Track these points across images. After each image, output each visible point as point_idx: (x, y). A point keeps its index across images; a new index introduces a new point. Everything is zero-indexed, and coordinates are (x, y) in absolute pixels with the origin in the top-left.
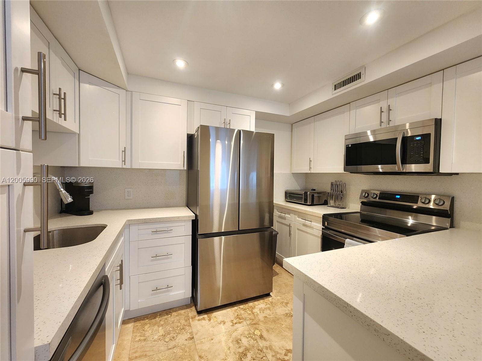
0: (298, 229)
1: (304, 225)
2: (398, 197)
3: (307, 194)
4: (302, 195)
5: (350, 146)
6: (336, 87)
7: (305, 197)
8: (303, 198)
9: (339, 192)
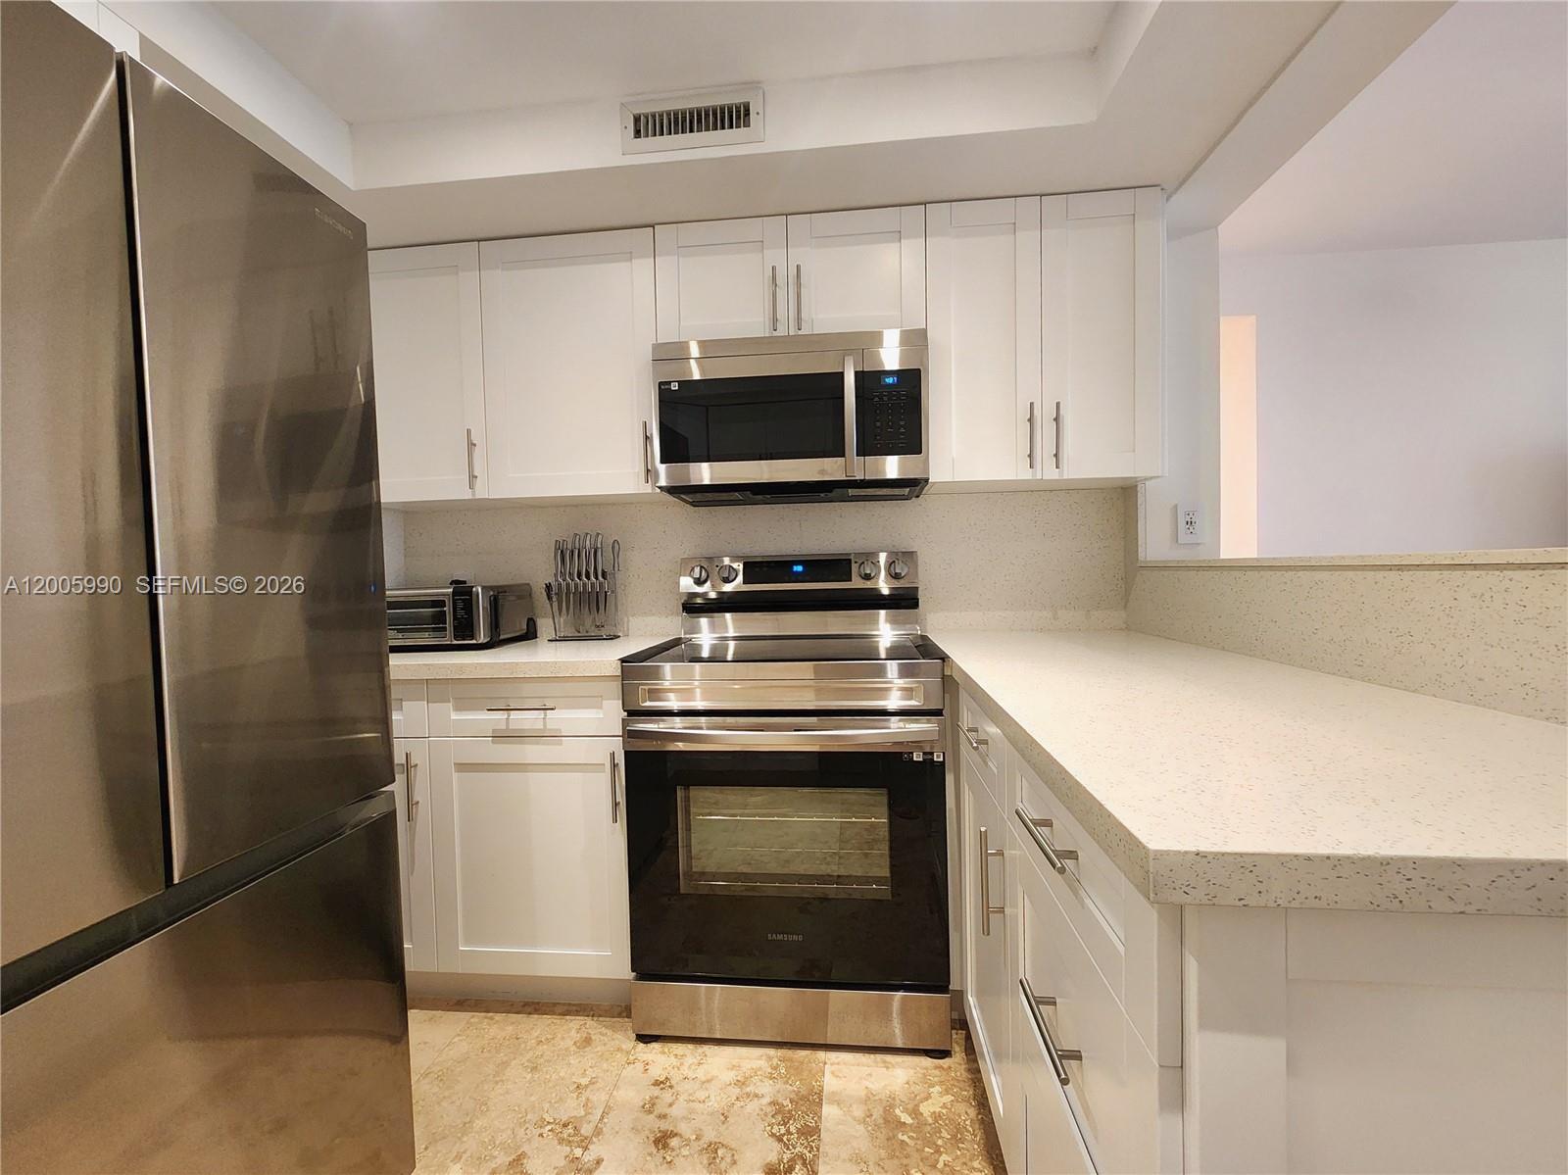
0: (462, 767)
1: (501, 736)
2: (799, 568)
3: (471, 595)
4: (442, 604)
5: (675, 387)
6: (645, 126)
7: (461, 613)
8: (449, 618)
9: (597, 578)
